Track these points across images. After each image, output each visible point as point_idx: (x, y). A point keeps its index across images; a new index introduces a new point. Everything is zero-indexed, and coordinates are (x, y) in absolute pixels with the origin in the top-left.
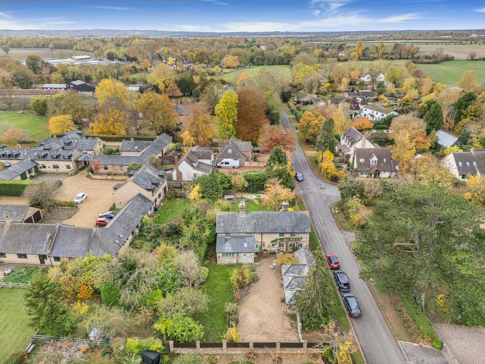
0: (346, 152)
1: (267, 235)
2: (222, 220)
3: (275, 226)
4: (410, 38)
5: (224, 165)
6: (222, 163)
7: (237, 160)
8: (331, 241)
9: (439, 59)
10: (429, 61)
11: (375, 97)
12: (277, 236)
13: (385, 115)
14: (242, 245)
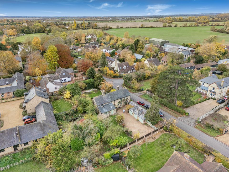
0: (110, 66)
1: (116, 101)
2: (97, 100)
4: (88, 20)
5: (64, 81)
6: (63, 80)
7: (69, 77)
9: (108, 28)
10: (105, 29)
11: (100, 44)
12: (120, 100)
13: (111, 51)
14: (110, 107)
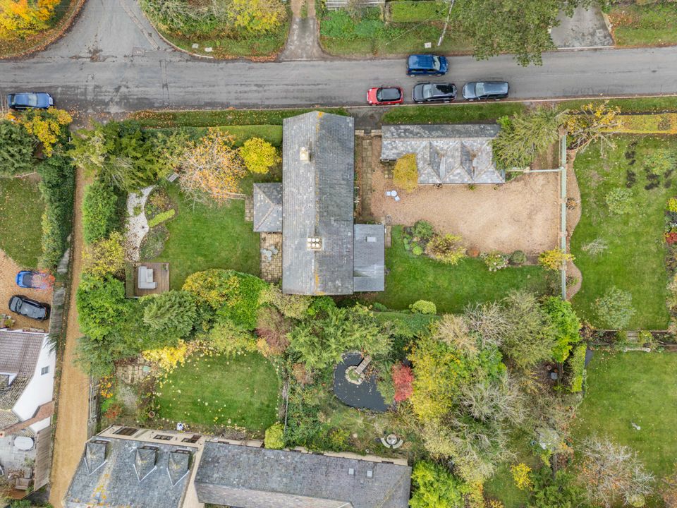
2: (330, 284)
3: (343, 182)
8: (320, 87)
14: (370, 246)
